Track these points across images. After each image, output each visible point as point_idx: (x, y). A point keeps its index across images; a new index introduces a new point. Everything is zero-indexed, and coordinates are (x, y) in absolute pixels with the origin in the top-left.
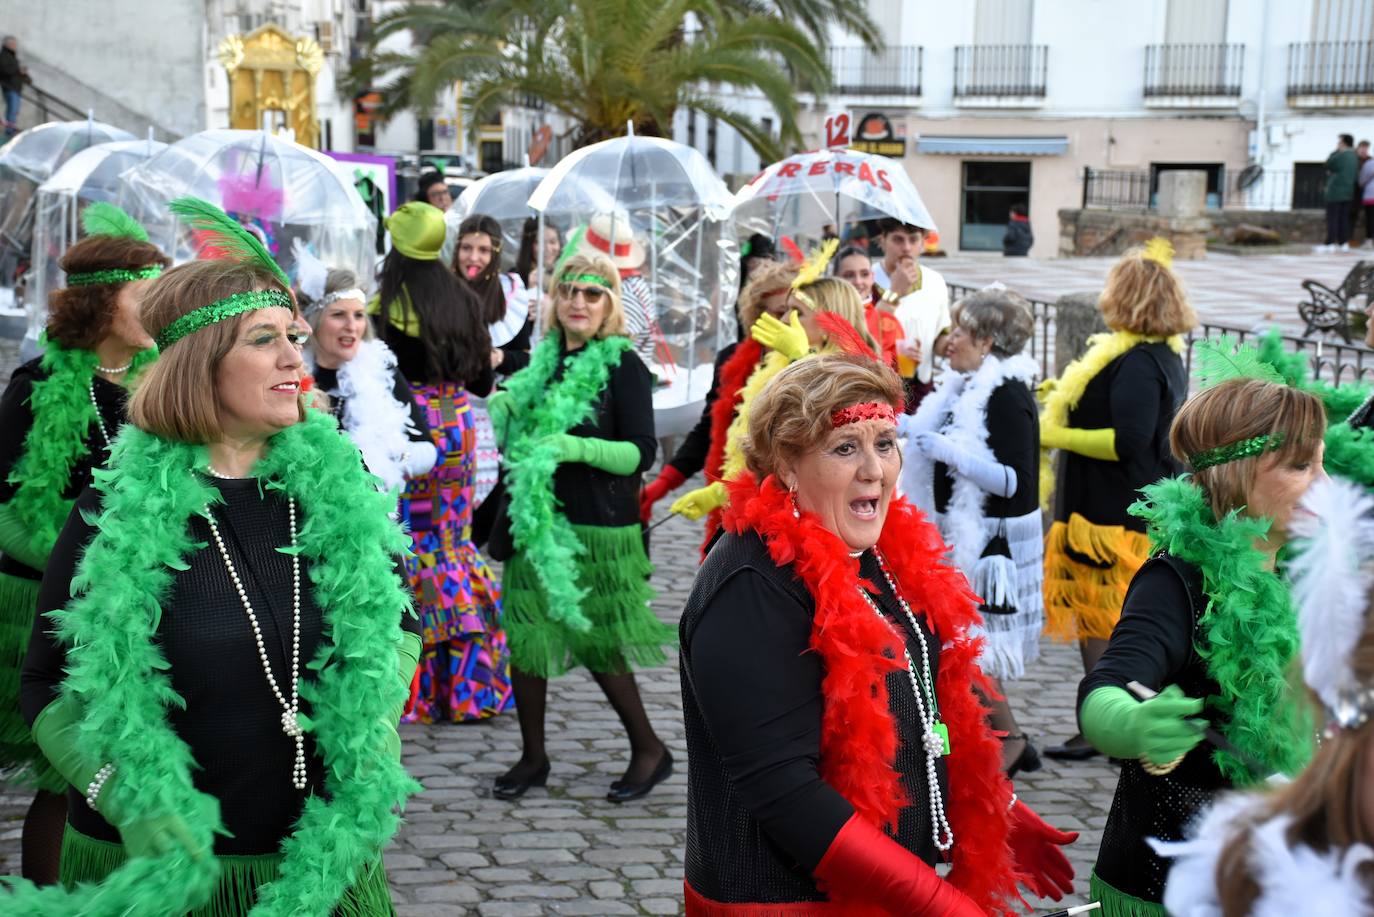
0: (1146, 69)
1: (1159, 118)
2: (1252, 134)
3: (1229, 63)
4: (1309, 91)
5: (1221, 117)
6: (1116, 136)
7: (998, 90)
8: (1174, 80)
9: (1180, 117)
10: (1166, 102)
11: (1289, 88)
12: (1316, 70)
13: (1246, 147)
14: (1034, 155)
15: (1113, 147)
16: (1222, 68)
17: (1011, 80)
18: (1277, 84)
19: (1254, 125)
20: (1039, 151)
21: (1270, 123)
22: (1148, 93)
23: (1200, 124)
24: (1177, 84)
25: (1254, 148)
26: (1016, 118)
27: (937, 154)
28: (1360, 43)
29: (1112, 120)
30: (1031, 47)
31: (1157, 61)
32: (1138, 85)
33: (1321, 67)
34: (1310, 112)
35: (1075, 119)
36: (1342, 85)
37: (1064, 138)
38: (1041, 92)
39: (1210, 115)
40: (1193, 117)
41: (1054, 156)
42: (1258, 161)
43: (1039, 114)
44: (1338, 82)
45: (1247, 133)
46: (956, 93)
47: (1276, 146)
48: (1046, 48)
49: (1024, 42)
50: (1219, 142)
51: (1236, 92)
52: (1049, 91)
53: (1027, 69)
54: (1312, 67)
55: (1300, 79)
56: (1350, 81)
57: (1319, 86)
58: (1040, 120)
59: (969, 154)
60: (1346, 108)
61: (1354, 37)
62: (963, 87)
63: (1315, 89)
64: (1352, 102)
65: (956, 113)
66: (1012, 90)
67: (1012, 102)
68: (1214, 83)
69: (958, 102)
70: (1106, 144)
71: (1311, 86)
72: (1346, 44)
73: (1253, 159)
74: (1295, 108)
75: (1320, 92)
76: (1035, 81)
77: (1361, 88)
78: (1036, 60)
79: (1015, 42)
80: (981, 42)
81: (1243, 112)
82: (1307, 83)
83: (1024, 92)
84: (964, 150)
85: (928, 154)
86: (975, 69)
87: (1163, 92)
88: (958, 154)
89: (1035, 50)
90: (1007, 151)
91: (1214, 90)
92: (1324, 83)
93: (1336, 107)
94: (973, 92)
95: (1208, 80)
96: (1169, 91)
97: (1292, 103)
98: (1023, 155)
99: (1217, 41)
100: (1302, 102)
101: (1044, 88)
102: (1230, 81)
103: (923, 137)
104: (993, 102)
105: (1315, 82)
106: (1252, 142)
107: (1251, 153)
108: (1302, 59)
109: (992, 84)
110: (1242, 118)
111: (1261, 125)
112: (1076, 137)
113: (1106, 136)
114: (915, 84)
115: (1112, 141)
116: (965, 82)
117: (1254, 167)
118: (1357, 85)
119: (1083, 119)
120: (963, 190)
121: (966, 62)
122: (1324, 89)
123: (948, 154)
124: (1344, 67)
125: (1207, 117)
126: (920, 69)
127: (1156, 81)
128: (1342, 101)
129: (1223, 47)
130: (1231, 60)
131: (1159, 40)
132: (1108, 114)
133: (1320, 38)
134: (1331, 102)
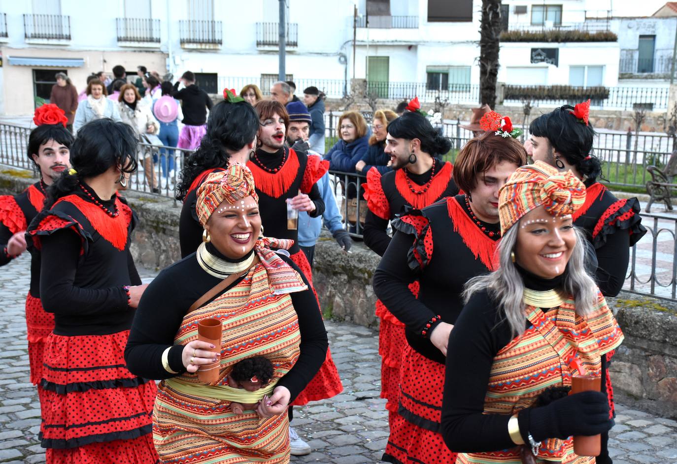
0: (117, 29)
1: (126, 51)
2: (167, 59)
3: (154, 27)
4: (189, 42)
5: (153, 52)
6: (106, 59)
7: (47, 36)
8: (131, 34)
9: (135, 51)
10: (128, 44)
11: (181, 40)
12: (191, 32)
13: (165, 66)
14: (68, 67)
15: (105, 64)
16: (151, 30)
17: (53, 31)
18: (176, 38)
19: (168, 55)
20: (70, 65)
21: (174, 55)
22: (119, 40)
23: (144, 54)
24: (132, 36)
25: (169, 66)
26: (57, 49)
27: (20, 66)
28: (208, 21)
29: (104, 52)
30: (61, 16)
31: (122, 25)
32: (114, 36)
33: (193, 31)
34: (191, 50)
35: (86, 51)
36: (203, 40)
37: (82, 59)
38: (69, 38)
39: (148, 51)
40: (141, 51)
41: (78, 67)
42: (171, 72)
43: (68, 47)
44: (201, 38)
45: (165, 59)
46: (26, 36)
47: (178, 65)
48: (69, 17)
49: (57, 13)
50: (153, 63)
51: (158, 41)
52: (72, 37)
53: (60, 26)
54: (190, 31)
55: (185, 36)
56: (206, 38)
57: (193, 39)
58: (69, 51)
59: (36, 66)
60: (205, 49)
61: (206, 19)
62: (29, 34)
63: (192, 41)
64: (207, 47)
65: (28, 46)
66: (54, 36)
67: (55, 42)
68: (148, 36)
69: (27, 41)
70: (102, 63)
71: (190, 39)
72: (202, 22)
73: (169, 71)
74: (184, 49)
75: (194, 42)
76: (65, 32)
77: (211, 41)
78: (65, 23)
79: (53, 14)
80: (36, 13)
81: (162, 50)
82: (188, 38)
83: (60, 37)
84: (33, 64)
85: (14, 65)
86: (35, 25)
87: (126, 39)
88: (30, 66)
89: (63, 17)
90: (55, 65)
91: (149, 40)
92: (195, 38)
93: (201, 49)
94: (35, 36)
95: (145, 34)
96: (129, 39)
97: (183, 47)
98: (63, 67)
99: (148, 18)
100: (187, 46)
101: (70, 36)
102: (155, 36)
103: (11, 57)
104: (45, 41)
105: (192, 38)
106: (167, 63)
107: (167, 68)
108: (185, 27)
109: (44, 33)
110: (162, 52)
111: (171, 55)
112: (87, 59)
113: (102, 59)
114: (4, 32)
115: (105, 61)
116: (30, 32)
117: (170, 74)
118: (209, 40)
119: (90, 51)
120: (34, 83)
121: (30, 21)
122: (195, 41)
123: (25, 66)
124: (203, 31)
125: (147, 51)
126: (6, 24)
127: (122, 35)
128: (203, 46)
129: (151, 20)
130: (155, 26)
131: (122, 16)
132: (102, 49)
133: (191, 19)
134: (199, 46)
